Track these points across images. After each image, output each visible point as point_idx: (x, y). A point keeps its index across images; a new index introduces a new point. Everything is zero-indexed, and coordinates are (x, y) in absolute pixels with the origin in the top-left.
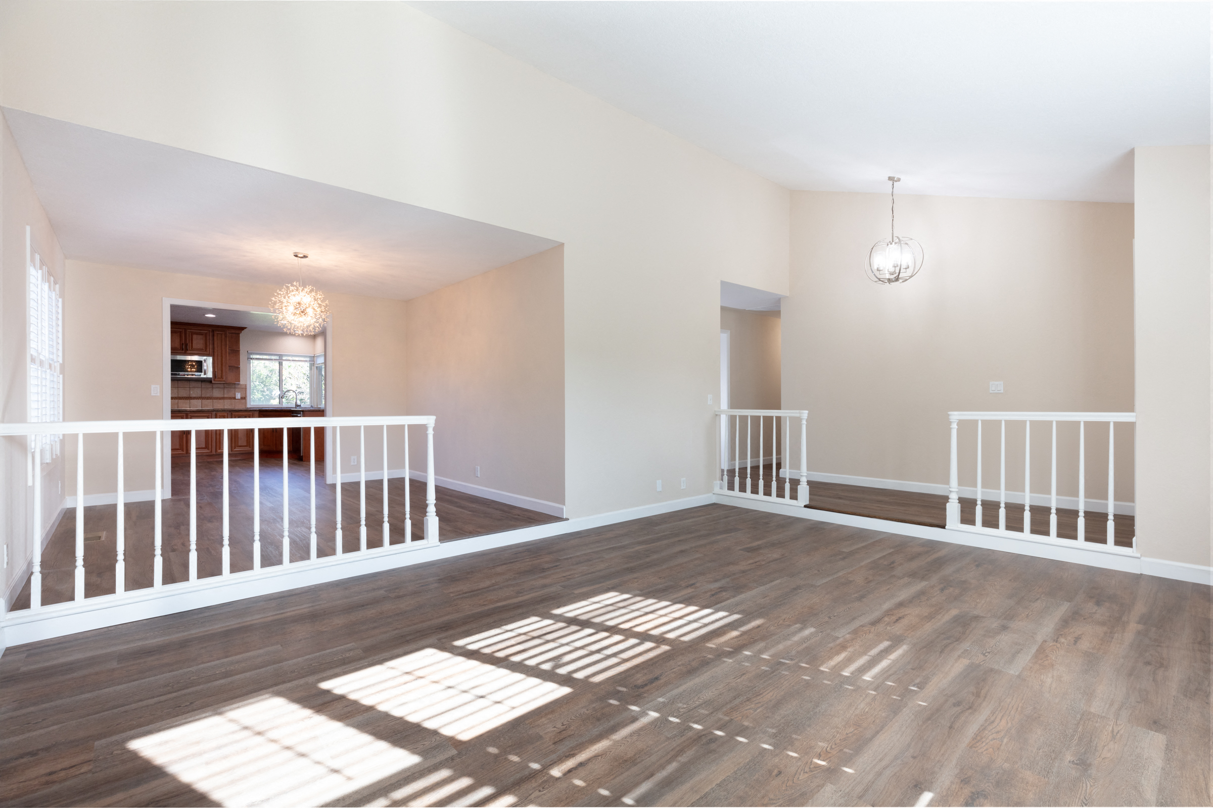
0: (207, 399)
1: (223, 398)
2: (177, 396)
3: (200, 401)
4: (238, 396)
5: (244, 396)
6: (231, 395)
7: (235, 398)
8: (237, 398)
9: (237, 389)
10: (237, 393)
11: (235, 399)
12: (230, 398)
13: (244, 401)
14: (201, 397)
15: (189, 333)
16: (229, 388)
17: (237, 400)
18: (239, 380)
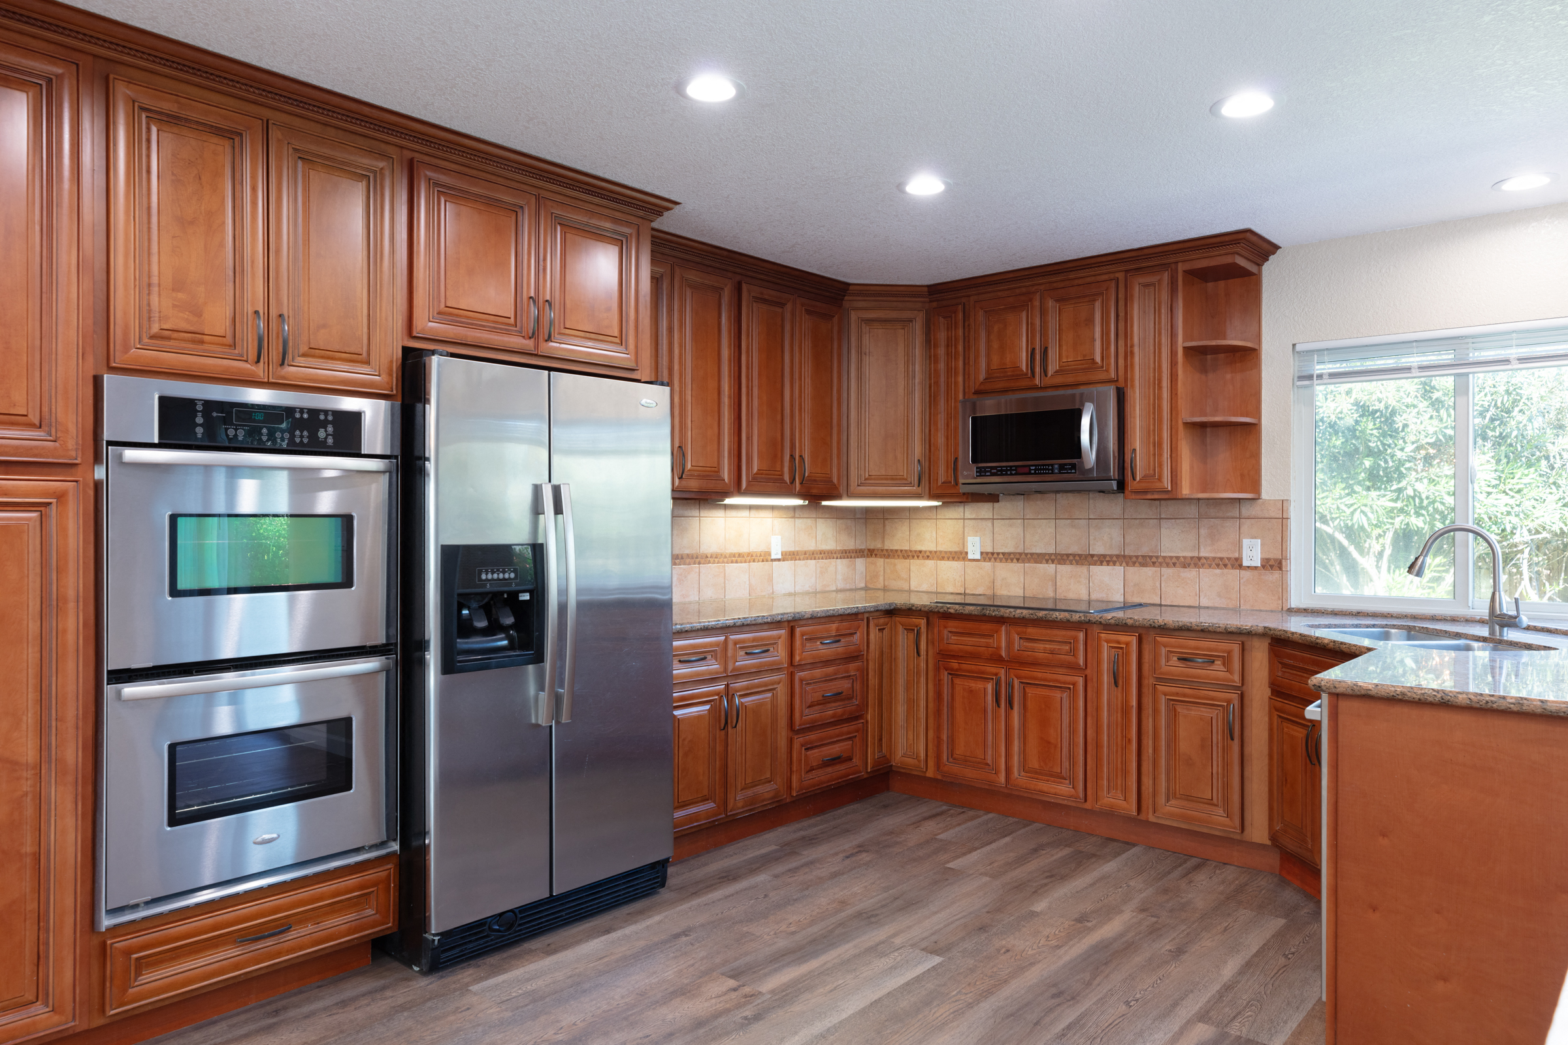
0: (1143, 565)
1: (1196, 562)
2: (1051, 550)
3: (1119, 570)
4: (1253, 552)
5: (1275, 554)
6: (1222, 550)
7: (1237, 564)
8: (1245, 563)
9: (1246, 525)
10: (1246, 542)
11: (1241, 566)
12: (1222, 563)
13: (1276, 575)
14: (1124, 556)
15: (1050, 303)
16: (1217, 521)
17: (1246, 574)
18: (1251, 480)
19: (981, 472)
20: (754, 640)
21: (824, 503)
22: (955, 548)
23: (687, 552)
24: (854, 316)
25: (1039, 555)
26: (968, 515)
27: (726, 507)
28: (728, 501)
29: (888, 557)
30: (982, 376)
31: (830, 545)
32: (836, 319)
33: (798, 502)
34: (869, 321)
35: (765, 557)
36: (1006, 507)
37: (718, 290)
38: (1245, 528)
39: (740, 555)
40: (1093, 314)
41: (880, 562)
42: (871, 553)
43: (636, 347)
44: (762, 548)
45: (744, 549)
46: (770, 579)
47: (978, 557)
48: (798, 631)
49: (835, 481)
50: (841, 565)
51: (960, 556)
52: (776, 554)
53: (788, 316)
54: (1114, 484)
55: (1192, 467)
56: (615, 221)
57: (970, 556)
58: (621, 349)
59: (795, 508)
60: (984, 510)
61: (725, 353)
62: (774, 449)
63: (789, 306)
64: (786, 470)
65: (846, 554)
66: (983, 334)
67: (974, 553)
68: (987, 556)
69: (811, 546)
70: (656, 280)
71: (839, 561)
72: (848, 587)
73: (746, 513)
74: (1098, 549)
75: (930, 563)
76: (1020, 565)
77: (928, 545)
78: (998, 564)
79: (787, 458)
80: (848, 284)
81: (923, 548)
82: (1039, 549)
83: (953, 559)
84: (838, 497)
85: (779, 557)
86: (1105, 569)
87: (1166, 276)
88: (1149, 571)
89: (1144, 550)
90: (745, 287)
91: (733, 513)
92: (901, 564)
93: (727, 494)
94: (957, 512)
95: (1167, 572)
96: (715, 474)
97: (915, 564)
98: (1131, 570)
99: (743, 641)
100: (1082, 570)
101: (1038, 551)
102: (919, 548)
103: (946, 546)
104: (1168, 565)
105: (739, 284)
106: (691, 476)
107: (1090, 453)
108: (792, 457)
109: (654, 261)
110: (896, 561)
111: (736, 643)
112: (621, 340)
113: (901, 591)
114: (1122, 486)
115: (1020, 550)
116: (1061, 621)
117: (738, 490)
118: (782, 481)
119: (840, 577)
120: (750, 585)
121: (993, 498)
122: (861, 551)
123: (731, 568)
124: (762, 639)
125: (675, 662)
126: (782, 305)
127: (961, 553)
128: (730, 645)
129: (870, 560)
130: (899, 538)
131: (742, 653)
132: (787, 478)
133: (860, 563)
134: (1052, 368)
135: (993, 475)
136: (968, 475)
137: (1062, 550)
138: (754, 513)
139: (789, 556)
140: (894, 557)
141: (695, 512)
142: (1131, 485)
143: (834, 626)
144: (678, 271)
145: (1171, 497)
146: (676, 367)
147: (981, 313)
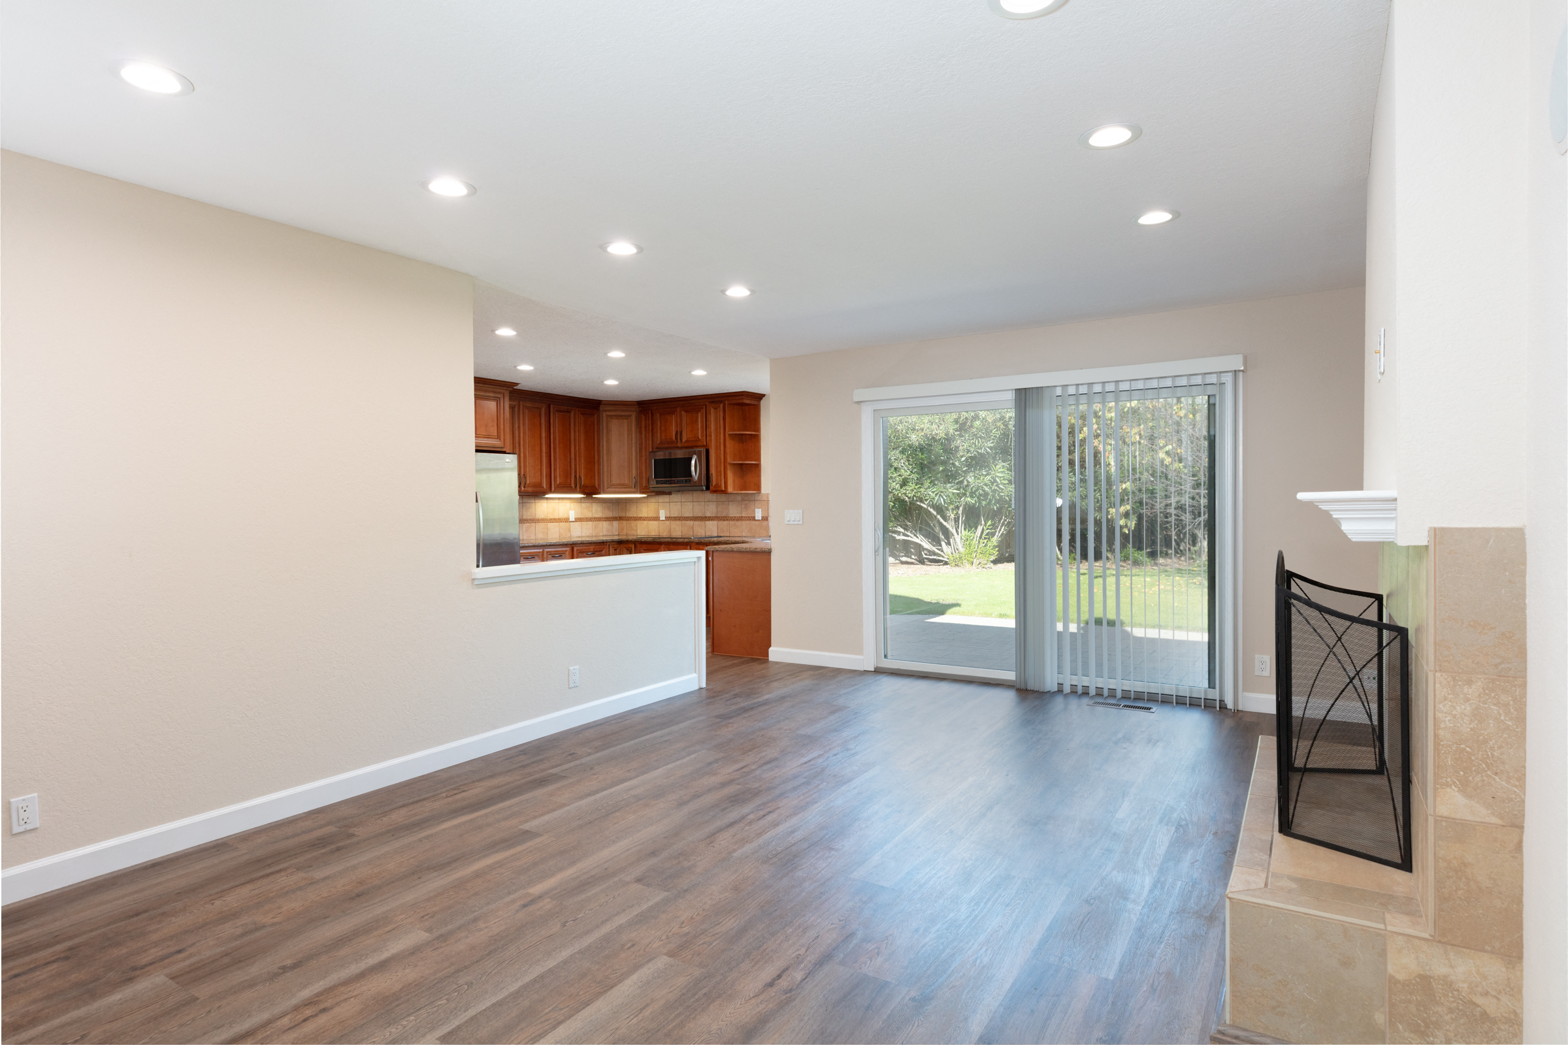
0: (724, 520)
1: (740, 519)
3: (715, 522)
4: (759, 515)
5: (765, 515)
6: (749, 514)
7: (753, 519)
8: (756, 519)
10: (756, 511)
12: (749, 519)
13: (766, 522)
15: (683, 413)
16: (747, 502)
17: (757, 522)
18: (758, 487)
19: (657, 483)
20: (555, 551)
21: (594, 496)
22: (655, 516)
23: (529, 518)
24: (604, 414)
25: (687, 517)
26: (660, 501)
27: (547, 498)
28: (547, 496)
29: (628, 520)
30: (658, 442)
31: (599, 515)
32: (596, 416)
33: (582, 496)
34: (611, 417)
35: (567, 520)
36: (676, 497)
37: (540, 409)
38: (756, 504)
39: (554, 519)
40: (697, 418)
41: (625, 522)
42: (620, 519)
43: (504, 439)
44: (565, 516)
45: (557, 517)
46: (569, 530)
47: (664, 519)
48: (575, 548)
49: (597, 487)
50: (605, 524)
51: (657, 519)
52: (572, 518)
53: (572, 416)
54: (704, 488)
55: (734, 481)
56: (495, 392)
57: (661, 519)
58: (498, 440)
59: (581, 498)
60: (666, 498)
61: (544, 435)
62: (567, 474)
63: (573, 412)
64: (573, 482)
65: (607, 519)
66: (659, 423)
67: (662, 518)
68: (668, 518)
69: (589, 515)
70: (512, 408)
71: (604, 522)
72: (609, 534)
73: (557, 501)
74: (708, 514)
75: (645, 522)
76: (680, 522)
77: (644, 514)
78: (672, 522)
79: (573, 477)
80: (601, 401)
81: (642, 516)
82: (687, 515)
83: (654, 520)
84: (599, 493)
85: (574, 520)
86: (711, 522)
87: (722, 405)
88: (726, 523)
89: (724, 515)
90: (552, 406)
91: (549, 501)
92: (633, 523)
93: (545, 493)
94: (653, 500)
95: (732, 523)
96: (540, 485)
97: (639, 523)
98: (720, 522)
99: (551, 552)
100: (702, 523)
101: (687, 516)
102: (640, 516)
103: (651, 514)
104: (732, 520)
105: (549, 405)
106: (529, 486)
107: (695, 475)
108: (576, 477)
109: (510, 399)
110: (631, 522)
111: (547, 552)
112: (498, 437)
113: (634, 535)
114: (708, 488)
115: (680, 516)
116: (681, 542)
117: (550, 491)
118: (571, 487)
119: (605, 529)
120: (560, 532)
121: (670, 493)
122: (616, 518)
123: (550, 525)
124: (558, 551)
125: (522, 559)
126: (569, 412)
127: (657, 517)
128: (545, 553)
129: (620, 522)
130: (632, 512)
131: (550, 556)
132: (573, 485)
133: (615, 523)
134: (684, 439)
135: (662, 483)
136: (653, 484)
137: (696, 515)
138: (560, 501)
139: (578, 520)
140: (630, 520)
141: (533, 501)
142: (711, 488)
143: (592, 547)
144: (521, 403)
145: (725, 492)
146: (522, 442)
147: (658, 414)
